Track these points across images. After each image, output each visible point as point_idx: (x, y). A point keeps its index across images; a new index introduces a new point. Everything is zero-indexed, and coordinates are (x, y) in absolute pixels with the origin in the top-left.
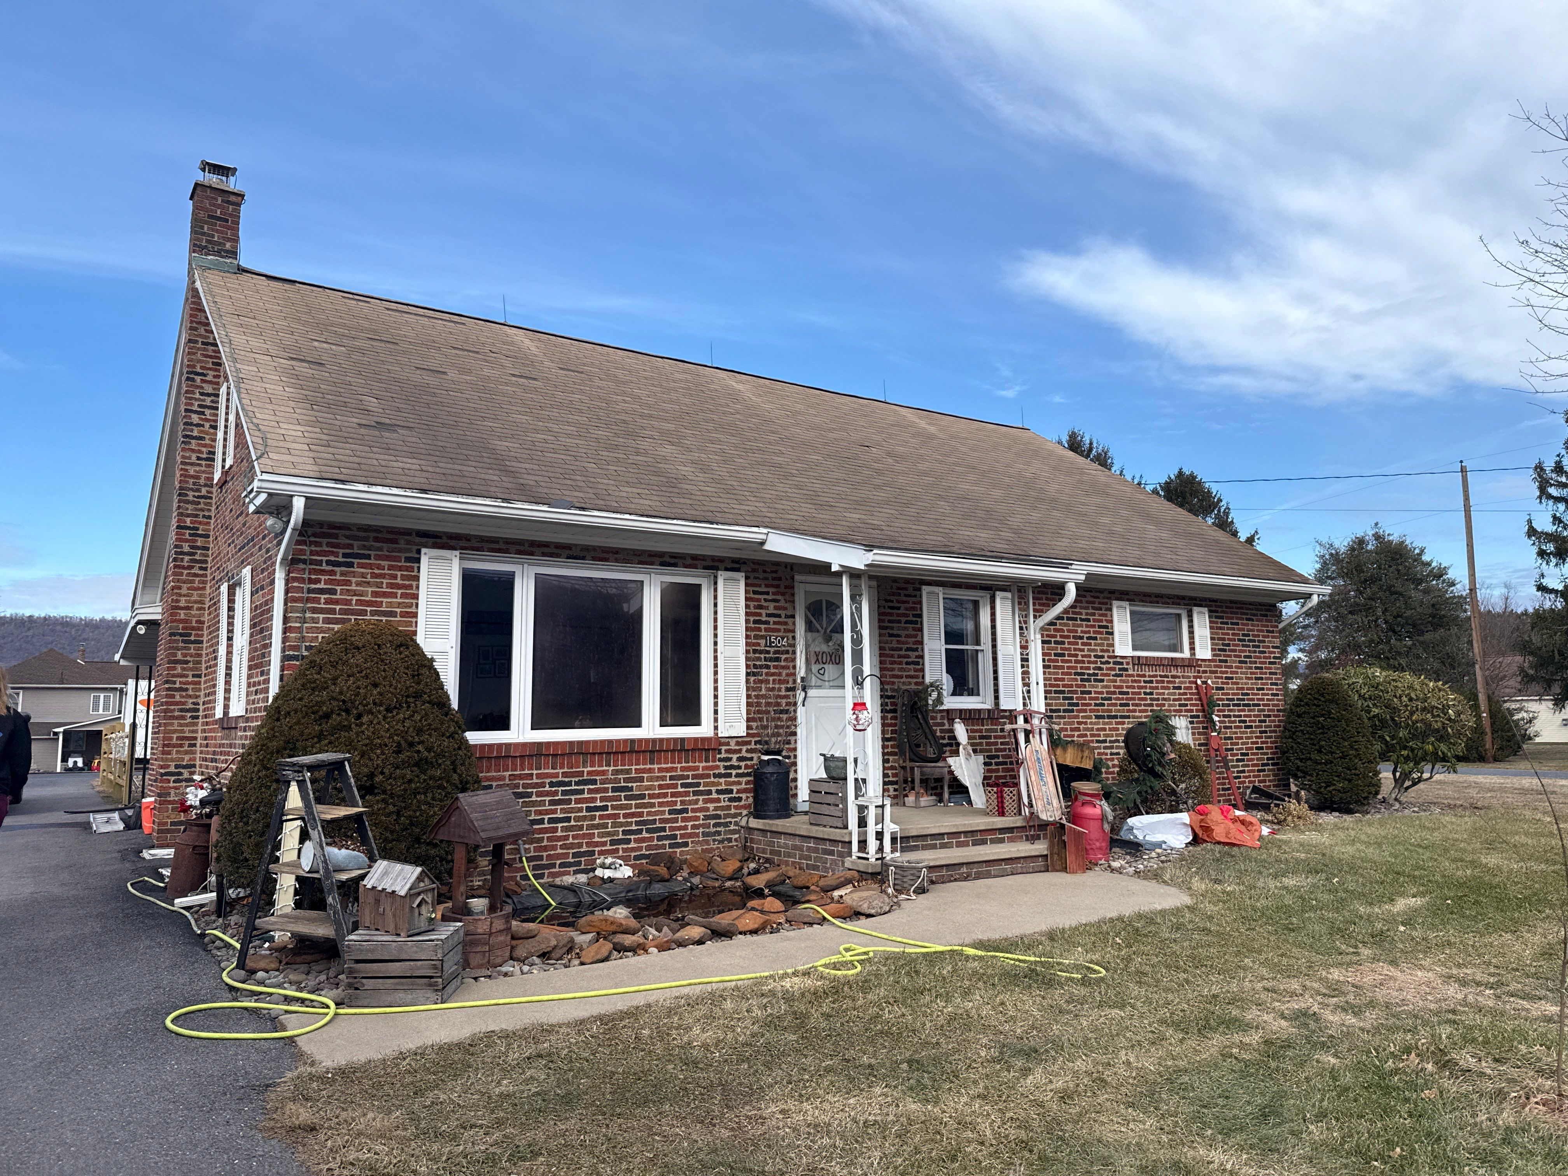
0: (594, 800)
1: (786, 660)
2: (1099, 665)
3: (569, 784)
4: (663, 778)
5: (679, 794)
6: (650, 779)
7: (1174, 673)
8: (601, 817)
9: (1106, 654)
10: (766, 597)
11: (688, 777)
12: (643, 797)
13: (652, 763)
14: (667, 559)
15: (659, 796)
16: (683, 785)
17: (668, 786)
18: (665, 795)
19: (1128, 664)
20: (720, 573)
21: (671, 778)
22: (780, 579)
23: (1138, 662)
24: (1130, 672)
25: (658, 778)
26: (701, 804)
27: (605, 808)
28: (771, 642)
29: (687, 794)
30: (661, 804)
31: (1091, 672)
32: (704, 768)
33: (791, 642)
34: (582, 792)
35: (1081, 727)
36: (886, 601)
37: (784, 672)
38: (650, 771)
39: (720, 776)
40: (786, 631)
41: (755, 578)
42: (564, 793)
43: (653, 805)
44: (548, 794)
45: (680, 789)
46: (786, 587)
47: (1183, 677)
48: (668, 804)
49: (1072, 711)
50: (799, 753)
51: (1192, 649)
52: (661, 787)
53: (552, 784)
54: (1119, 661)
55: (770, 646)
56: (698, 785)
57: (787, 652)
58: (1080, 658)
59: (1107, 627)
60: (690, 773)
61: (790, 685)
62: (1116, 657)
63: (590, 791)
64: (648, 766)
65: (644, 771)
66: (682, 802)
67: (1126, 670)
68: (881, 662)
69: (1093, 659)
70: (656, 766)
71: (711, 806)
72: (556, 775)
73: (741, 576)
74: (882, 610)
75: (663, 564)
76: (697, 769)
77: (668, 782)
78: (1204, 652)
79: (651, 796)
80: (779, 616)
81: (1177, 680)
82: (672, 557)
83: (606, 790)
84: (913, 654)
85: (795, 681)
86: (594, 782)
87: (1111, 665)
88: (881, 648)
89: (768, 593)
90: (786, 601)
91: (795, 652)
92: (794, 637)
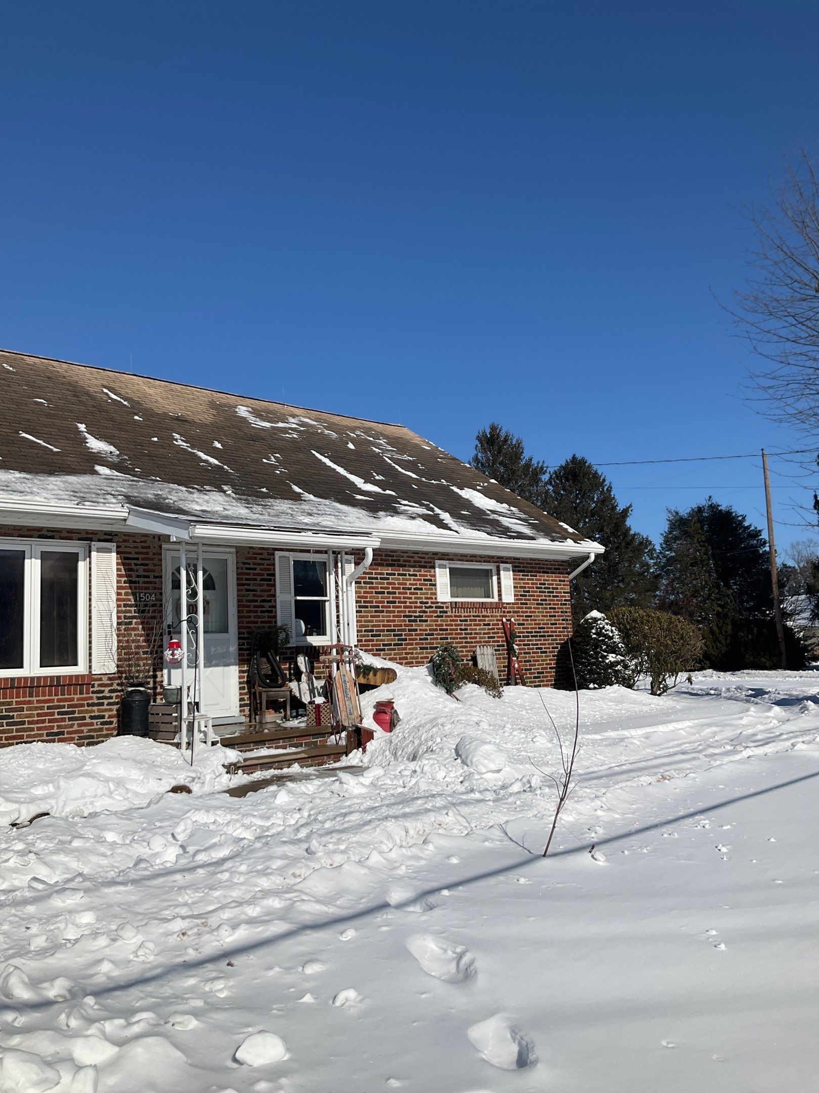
1: (154, 611)
2: (424, 609)
4: (42, 708)
5: (57, 720)
6: (29, 709)
7: (484, 614)
9: (430, 601)
10: (135, 561)
11: (64, 707)
12: (23, 723)
13: (31, 696)
14: (45, 533)
15: (37, 722)
16: (59, 713)
17: (46, 714)
18: (43, 721)
19: (447, 607)
20: (93, 543)
21: (48, 708)
22: (149, 547)
23: (455, 605)
24: (449, 614)
25: (36, 708)
26: (75, 728)
28: (140, 598)
29: (63, 720)
30: (39, 729)
31: (418, 614)
32: (79, 699)
33: (159, 597)
35: (408, 656)
36: (244, 563)
37: (152, 621)
38: (30, 702)
39: (93, 705)
40: (155, 588)
41: (126, 547)
43: (32, 729)
45: (56, 716)
46: (154, 554)
47: (492, 616)
48: (45, 728)
49: (401, 644)
51: (500, 595)
52: (39, 715)
54: (440, 606)
55: (140, 601)
56: (74, 712)
57: (155, 605)
58: (408, 604)
59: (431, 580)
60: (66, 704)
61: (157, 631)
62: (438, 603)
64: (28, 699)
65: (24, 703)
66: (58, 727)
67: (446, 612)
68: (239, 612)
69: (419, 604)
70: (35, 699)
71: (85, 729)
73: (113, 546)
74: (240, 571)
75: (40, 537)
76: (72, 700)
77: (46, 711)
78: (509, 597)
79: (29, 723)
80: (148, 577)
81: (487, 619)
82: (48, 531)
84: (267, 605)
85: (162, 628)
87: (434, 609)
88: (239, 601)
89: (137, 559)
90: (155, 565)
91: (161, 605)
92: (161, 594)
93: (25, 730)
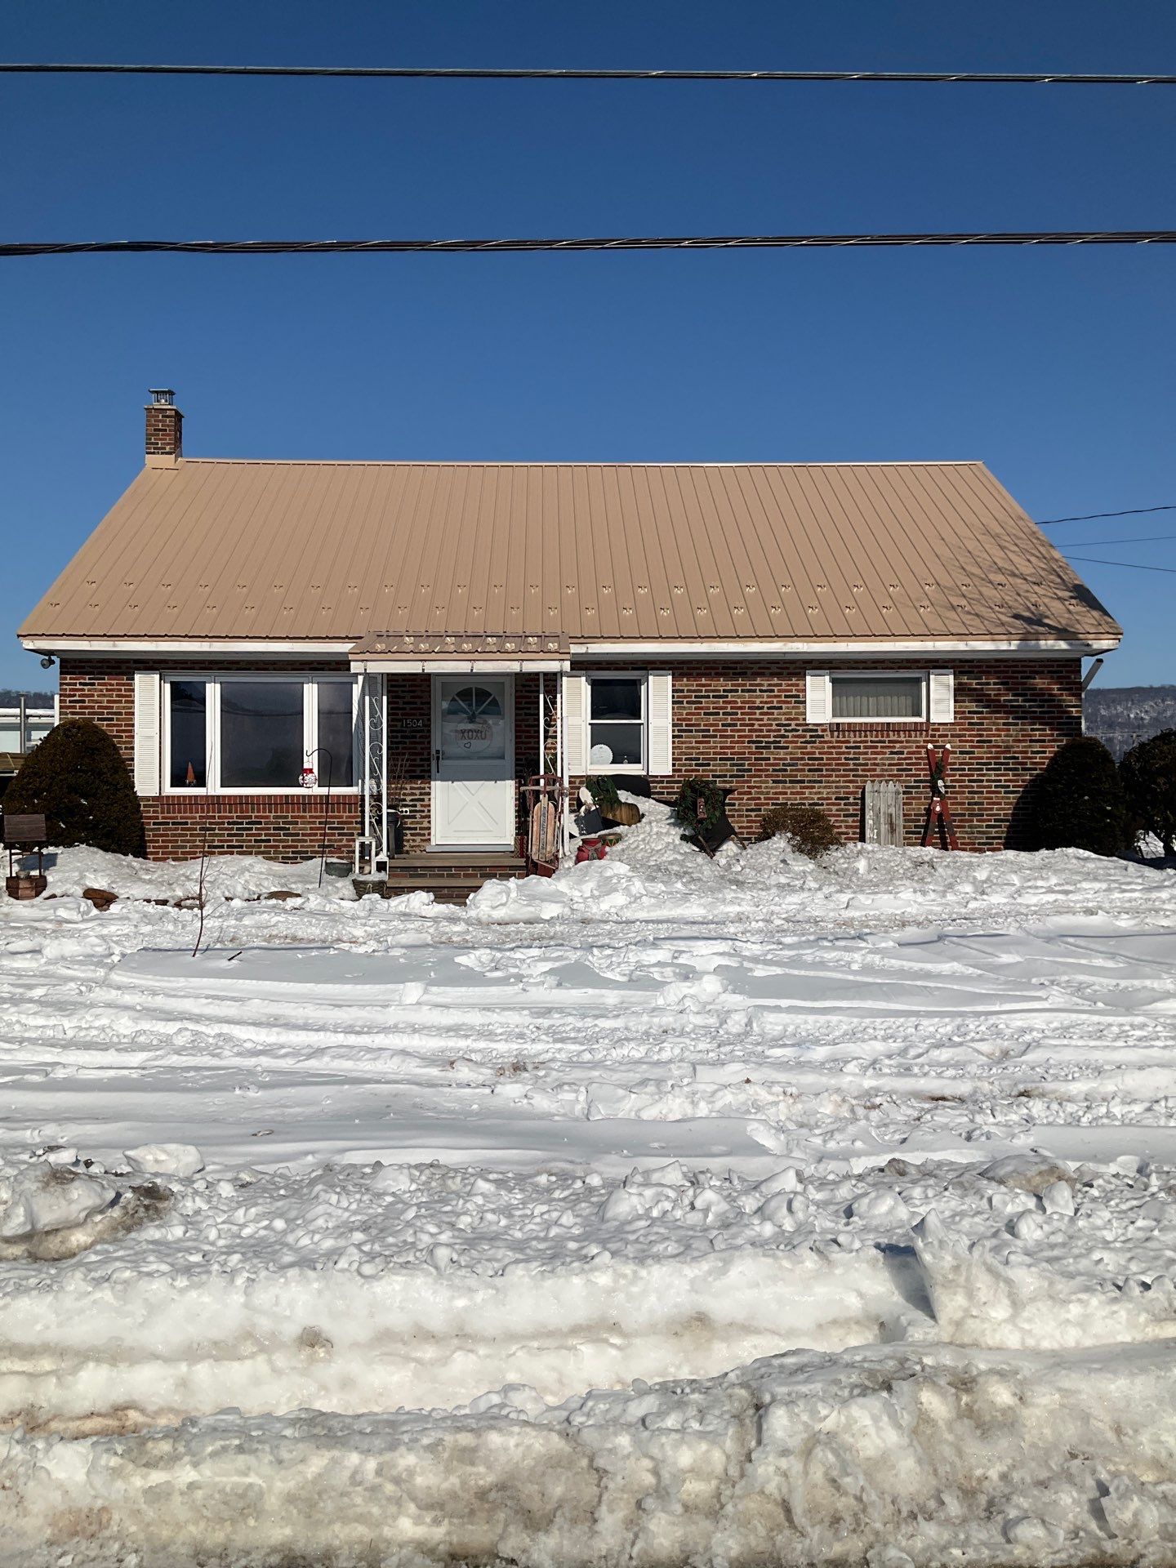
0: (260, 835)
1: (421, 737)
3: (242, 823)
4: (314, 823)
5: (327, 835)
6: (303, 823)
8: (265, 847)
10: (403, 689)
11: (334, 823)
12: (298, 835)
13: (304, 811)
14: (315, 665)
15: (310, 835)
16: (330, 829)
17: (318, 829)
18: (315, 835)
21: (320, 823)
25: (310, 823)
26: (344, 842)
27: (269, 841)
28: (407, 724)
29: (334, 835)
30: (311, 841)
32: (347, 817)
33: (426, 723)
34: (251, 829)
36: (524, 686)
37: (419, 746)
38: (303, 817)
40: (421, 714)
42: (238, 829)
43: (306, 841)
44: (226, 829)
45: (327, 831)
48: (317, 841)
49: (743, 776)
50: (432, 808)
52: (311, 829)
53: (229, 823)
55: (407, 727)
56: (343, 829)
57: (422, 731)
58: (756, 727)
60: (336, 820)
61: (425, 756)
63: (257, 829)
64: (303, 814)
65: (298, 817)
66: (329, 840)
68: (516, 737)
70: (307, 814)
72: (232, 817)
74: (519, 694)
75: (311, 669)
76: (342, 817)
79: (303, 835)
80: (415, 703)
83: (269, 829)
85: (429, 754)
86: (260, 823)
88: (516, 726)
89: (404, 686)
90: (422, 691)
91: (429, 731)
92: (429, 720)
93: (299, 841)
